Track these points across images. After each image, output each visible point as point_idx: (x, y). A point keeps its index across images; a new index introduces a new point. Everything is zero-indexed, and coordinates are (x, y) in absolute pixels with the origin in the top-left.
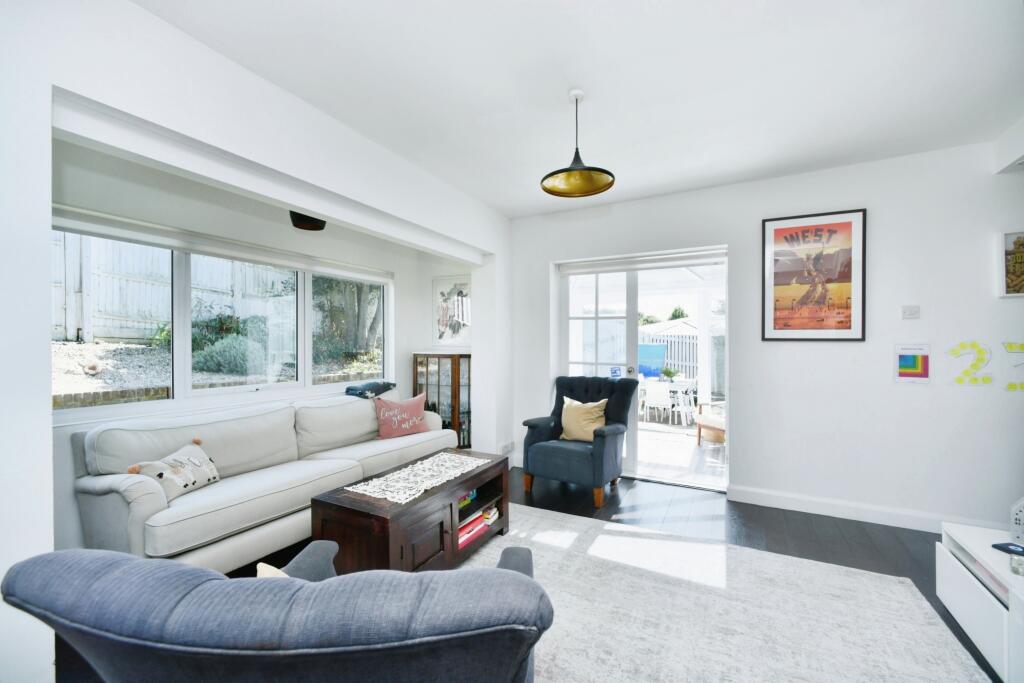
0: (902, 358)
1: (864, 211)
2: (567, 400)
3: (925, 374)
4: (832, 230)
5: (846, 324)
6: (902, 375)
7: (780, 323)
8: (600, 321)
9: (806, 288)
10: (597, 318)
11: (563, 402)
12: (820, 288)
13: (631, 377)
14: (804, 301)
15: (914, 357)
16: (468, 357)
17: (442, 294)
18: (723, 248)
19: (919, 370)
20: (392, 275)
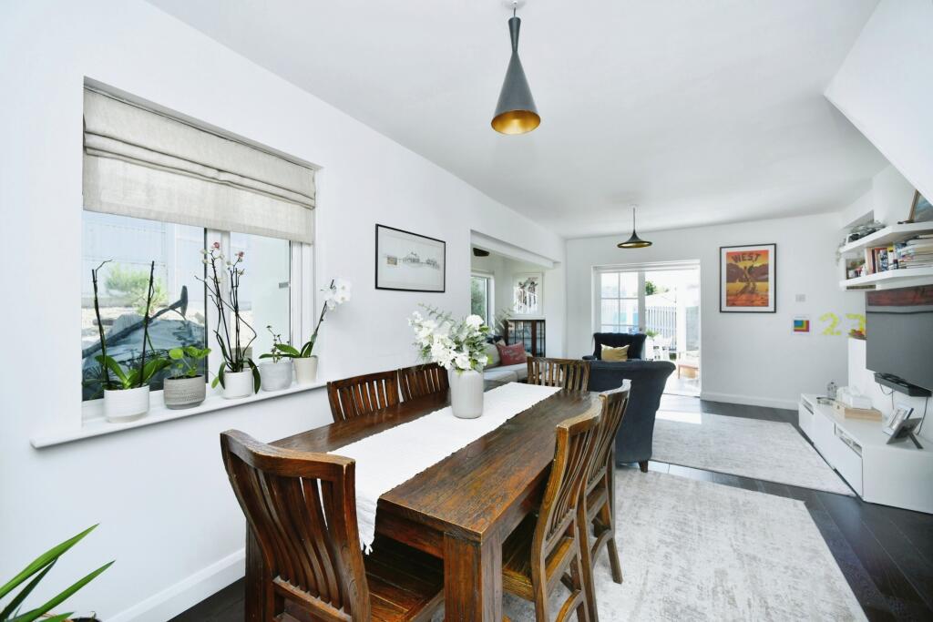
0: (796, 322)
1: (775, 245)
2: (603, 346)
3: (807, 330)
4: (758, 254)
5: (766, 304)
6: (795, 330)
7: (730, 303)
8: (621, 301)
9: (744, 284)
10: (620, 299)
11: (600, 348)
12: (751, 284)
13: (641, 333)
14: (743, 292)
15: (802, 322)
16: (543, 321)
17: (520, 284)
18: (698, 261)
19: (804, 328)
20: (493, 273)
